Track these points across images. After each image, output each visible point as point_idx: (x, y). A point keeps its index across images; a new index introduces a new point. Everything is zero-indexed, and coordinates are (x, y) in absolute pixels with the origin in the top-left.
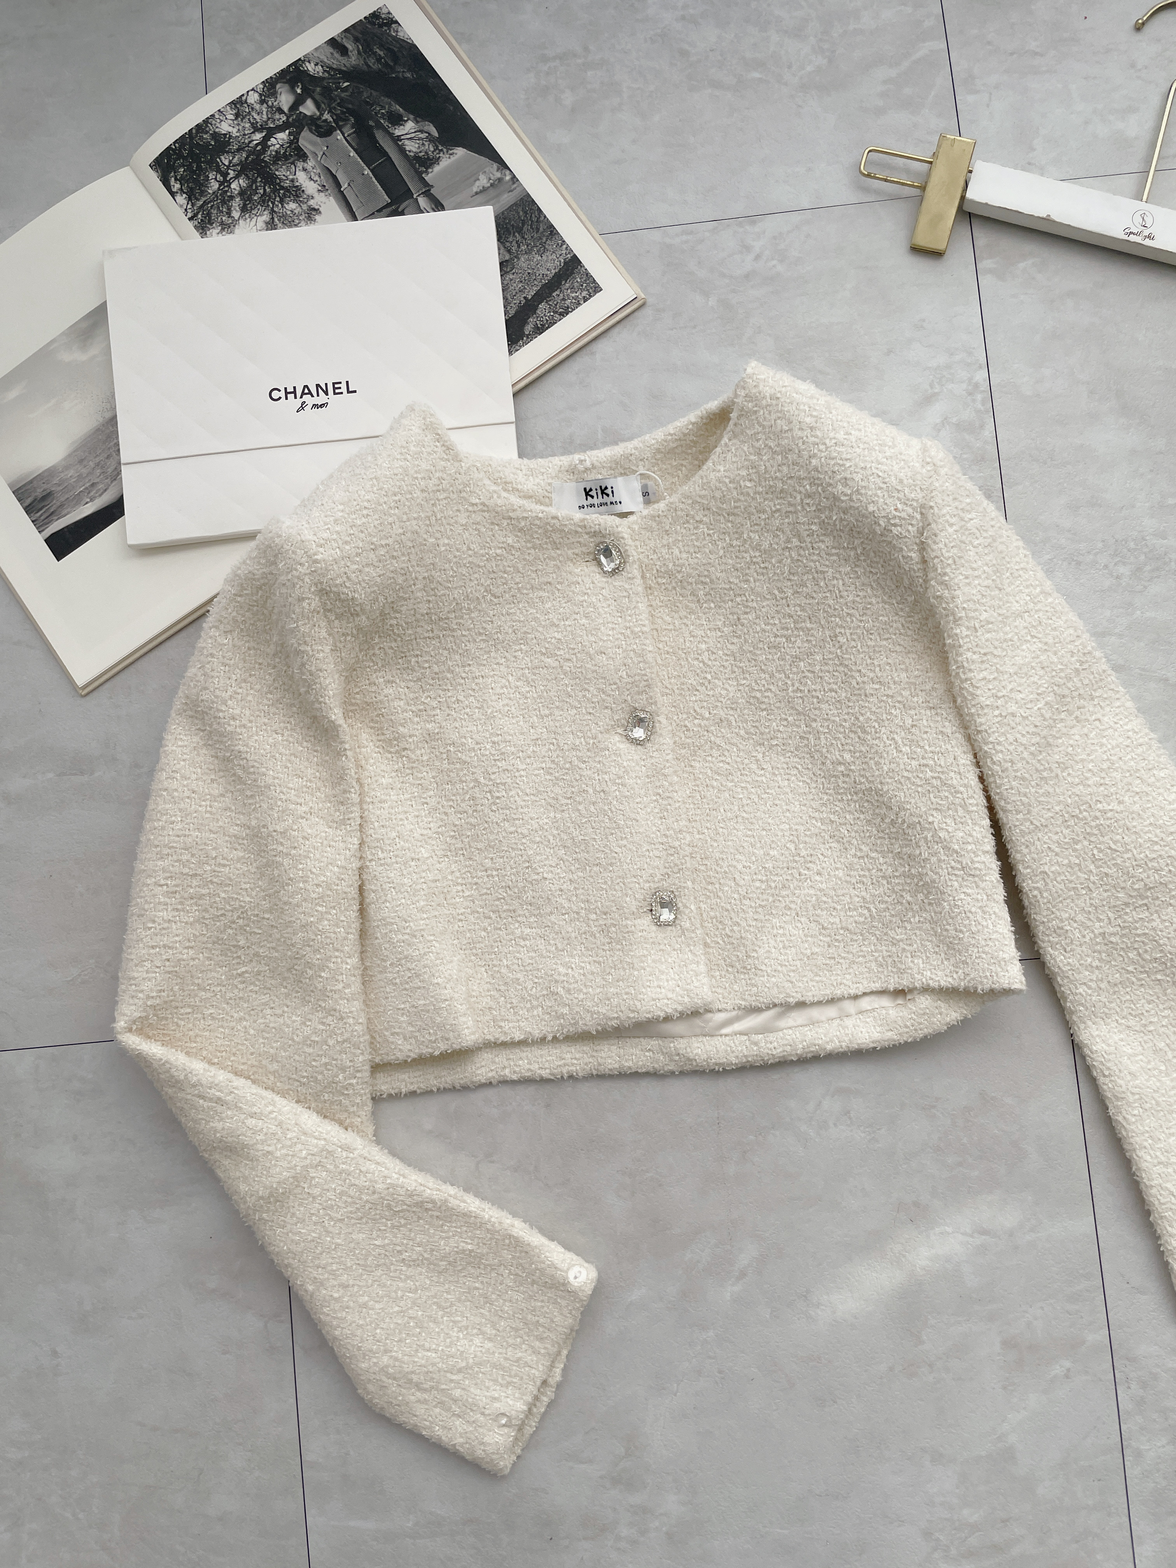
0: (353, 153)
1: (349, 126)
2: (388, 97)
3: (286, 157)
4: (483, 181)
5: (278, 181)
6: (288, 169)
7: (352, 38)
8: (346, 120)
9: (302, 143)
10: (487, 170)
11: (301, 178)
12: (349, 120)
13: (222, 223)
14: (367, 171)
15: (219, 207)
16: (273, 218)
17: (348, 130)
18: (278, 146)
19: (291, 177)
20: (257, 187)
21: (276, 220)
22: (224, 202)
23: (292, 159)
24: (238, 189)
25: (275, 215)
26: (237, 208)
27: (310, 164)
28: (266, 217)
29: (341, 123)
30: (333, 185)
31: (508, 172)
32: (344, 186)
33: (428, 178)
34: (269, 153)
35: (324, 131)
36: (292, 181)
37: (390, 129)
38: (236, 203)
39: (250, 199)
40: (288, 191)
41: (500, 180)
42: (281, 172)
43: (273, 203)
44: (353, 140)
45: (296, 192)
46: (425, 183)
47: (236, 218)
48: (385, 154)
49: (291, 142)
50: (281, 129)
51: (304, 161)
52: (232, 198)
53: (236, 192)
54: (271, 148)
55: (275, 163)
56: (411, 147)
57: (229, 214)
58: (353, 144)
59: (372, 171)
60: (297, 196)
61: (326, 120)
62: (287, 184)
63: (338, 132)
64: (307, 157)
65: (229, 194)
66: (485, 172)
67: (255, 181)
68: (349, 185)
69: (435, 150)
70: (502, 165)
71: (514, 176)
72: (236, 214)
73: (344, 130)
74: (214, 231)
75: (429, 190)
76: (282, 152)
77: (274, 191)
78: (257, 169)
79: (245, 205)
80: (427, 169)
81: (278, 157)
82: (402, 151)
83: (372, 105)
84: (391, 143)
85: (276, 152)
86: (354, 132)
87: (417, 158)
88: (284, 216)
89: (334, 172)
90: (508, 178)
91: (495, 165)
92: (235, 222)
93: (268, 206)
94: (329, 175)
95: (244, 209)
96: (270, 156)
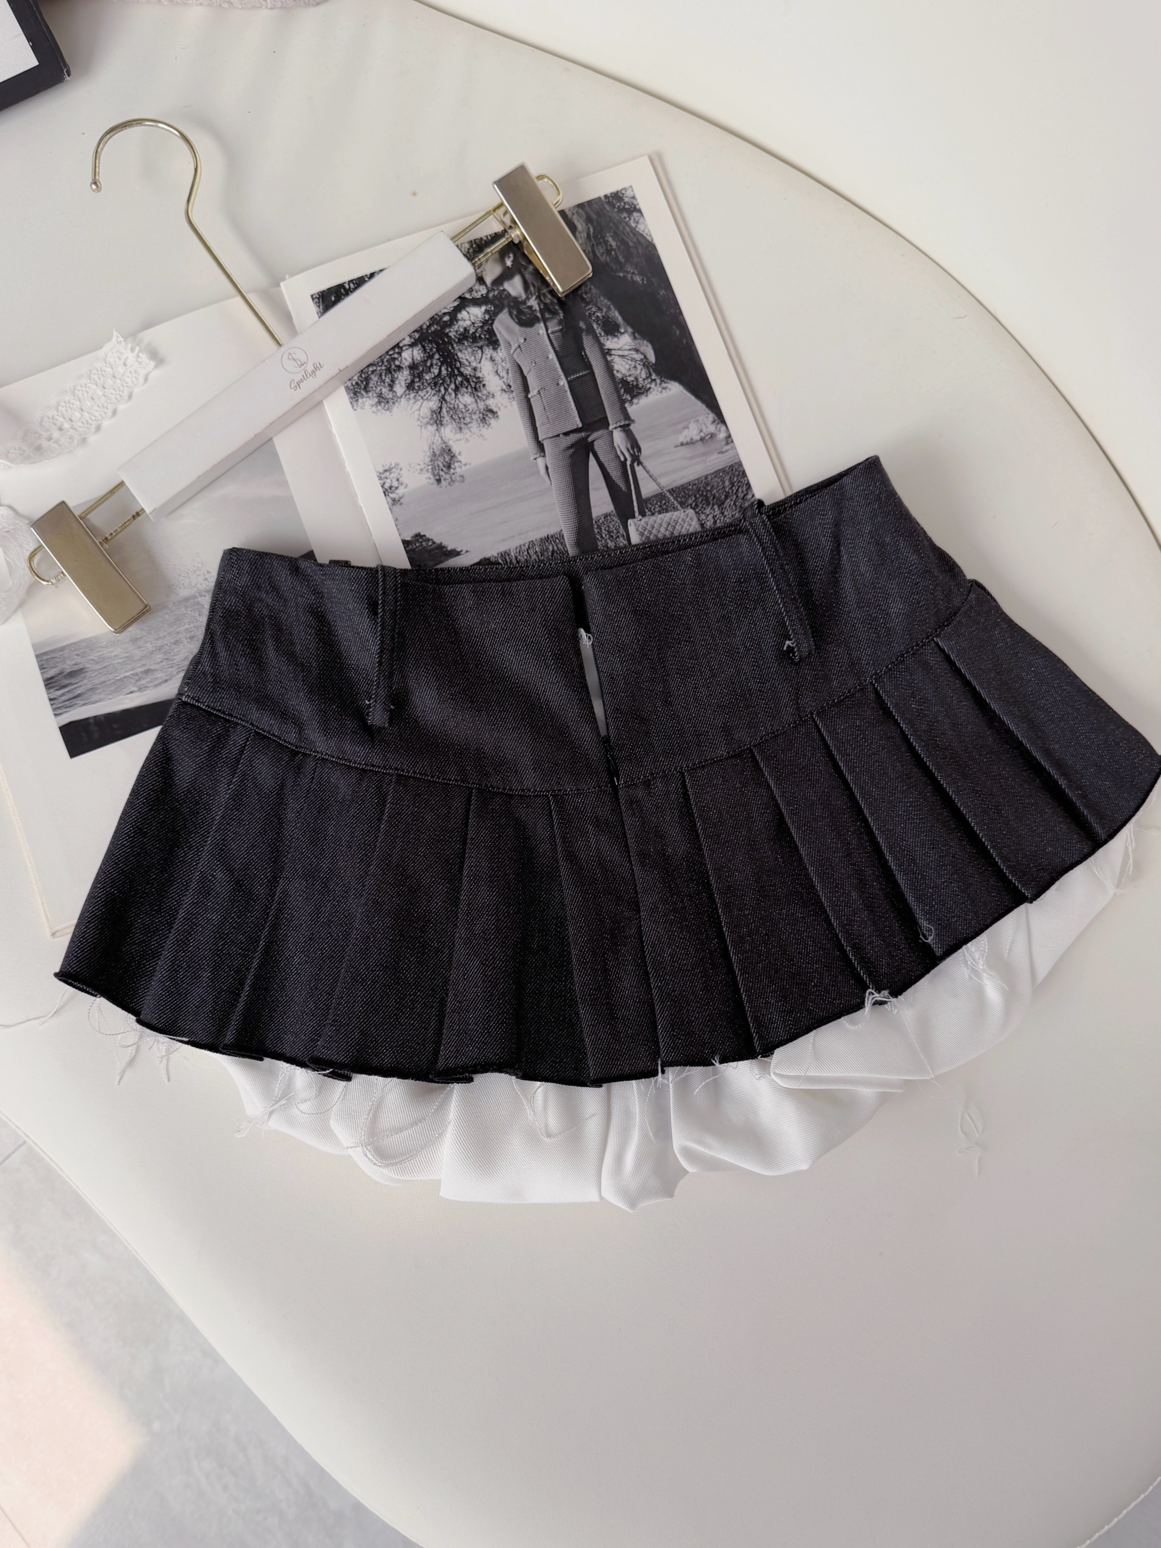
0: (552, 356)
1: (555, 321)
2: (609, 299)
3: (475, 339)
4: (692, 432)
5: (458, 364)
6: (473, 353)
7: (585, 217)
8: (554, 313)
9: (497, 326)
10: (701, 418)
11: (486, 370)
12: (558, 314)
13: (380, 395)
14: (563, 382)
15: (381, 375)
16: (441, 408)
17: (554, 326)
18: (468, 323)
19: (474, 364)
20: (432, 365)
21: (444, 410)
22: (389, 370)
23: (481, 343)
24: (410, 360)
25: (444, 405)
26: (403, 383)
27: (501, 354)
28: (433, 403)
29: (547, 316)
30: (521, 388)
31: (723, 428)
32: (533, 393)
33: (631, 409)
34: (456, 327)
35: (525, 320)
36: (475, 369)
37: (601, 339)
38: (403, 377)
39: (420, 376)
40: (468, 380)
41: (712, 436)
42: (465, 355)
43: (446, 389)
44: (556, 338)
45: (474, 384)
46: (627, 416)
47: (399, 394)
48: (589, 366)
49: (485, 322)
50: (476, 302)
51: (495, 349)
52: (399, 368)
53: (407, 364)
54: (461, 323)
55: (460, 341)
56: (621, 367)
57: (391, 386)
58: (556, 345)
59: (569, 382)
60: (476, 389)
61: (530, 307)
62: (467, 371)
63: (542, 325)
64: (499, 345)
65: (397, 363)
66: (697, 421)
67: (431, 357)
68: (539, 393)
69: (647, 378)
70: (720, 418)
71: (729, 436)
72: (399, 389)
73: (549, 324)
74: (368, 402)
75: (629, 425)
76: (472, 331)
77: (451, 375)
78: (437, 344)
79: (413, 382)
80: (633, 397)
81: (464, 336)
82: (609, 368)
83: (588, 304)
84: (599, 355)
85: (465, 329)
86: (561, 330)
87: (624, 382)
88: (454, 409)
89: (525, 373)
90: (722, 435)
91: (711, 416)
92: (395, 399)
93: (439, 391)
94: (518, 374)
95: (410, 386)
96: (456, 332)
